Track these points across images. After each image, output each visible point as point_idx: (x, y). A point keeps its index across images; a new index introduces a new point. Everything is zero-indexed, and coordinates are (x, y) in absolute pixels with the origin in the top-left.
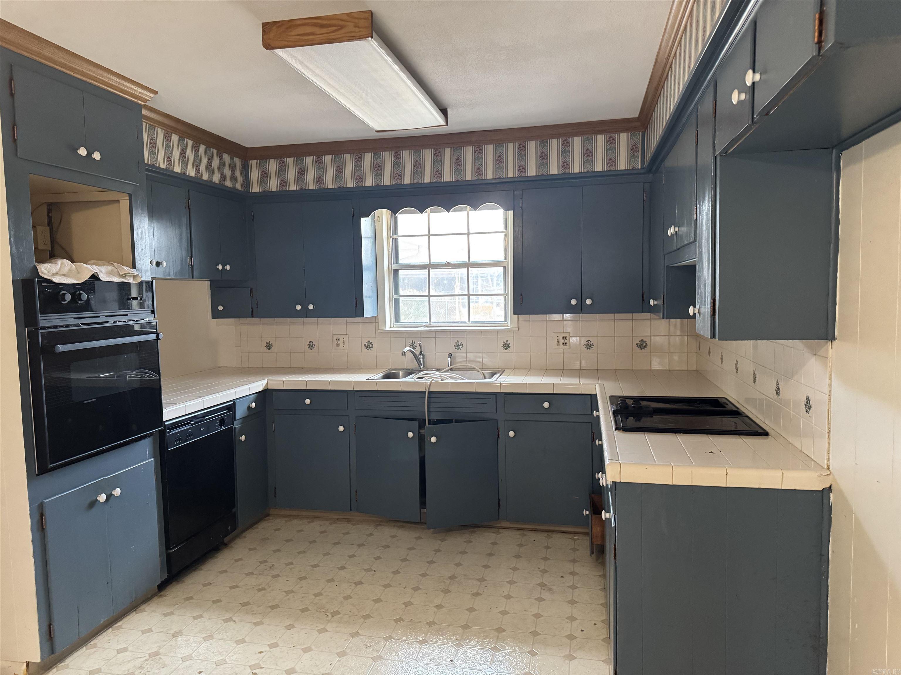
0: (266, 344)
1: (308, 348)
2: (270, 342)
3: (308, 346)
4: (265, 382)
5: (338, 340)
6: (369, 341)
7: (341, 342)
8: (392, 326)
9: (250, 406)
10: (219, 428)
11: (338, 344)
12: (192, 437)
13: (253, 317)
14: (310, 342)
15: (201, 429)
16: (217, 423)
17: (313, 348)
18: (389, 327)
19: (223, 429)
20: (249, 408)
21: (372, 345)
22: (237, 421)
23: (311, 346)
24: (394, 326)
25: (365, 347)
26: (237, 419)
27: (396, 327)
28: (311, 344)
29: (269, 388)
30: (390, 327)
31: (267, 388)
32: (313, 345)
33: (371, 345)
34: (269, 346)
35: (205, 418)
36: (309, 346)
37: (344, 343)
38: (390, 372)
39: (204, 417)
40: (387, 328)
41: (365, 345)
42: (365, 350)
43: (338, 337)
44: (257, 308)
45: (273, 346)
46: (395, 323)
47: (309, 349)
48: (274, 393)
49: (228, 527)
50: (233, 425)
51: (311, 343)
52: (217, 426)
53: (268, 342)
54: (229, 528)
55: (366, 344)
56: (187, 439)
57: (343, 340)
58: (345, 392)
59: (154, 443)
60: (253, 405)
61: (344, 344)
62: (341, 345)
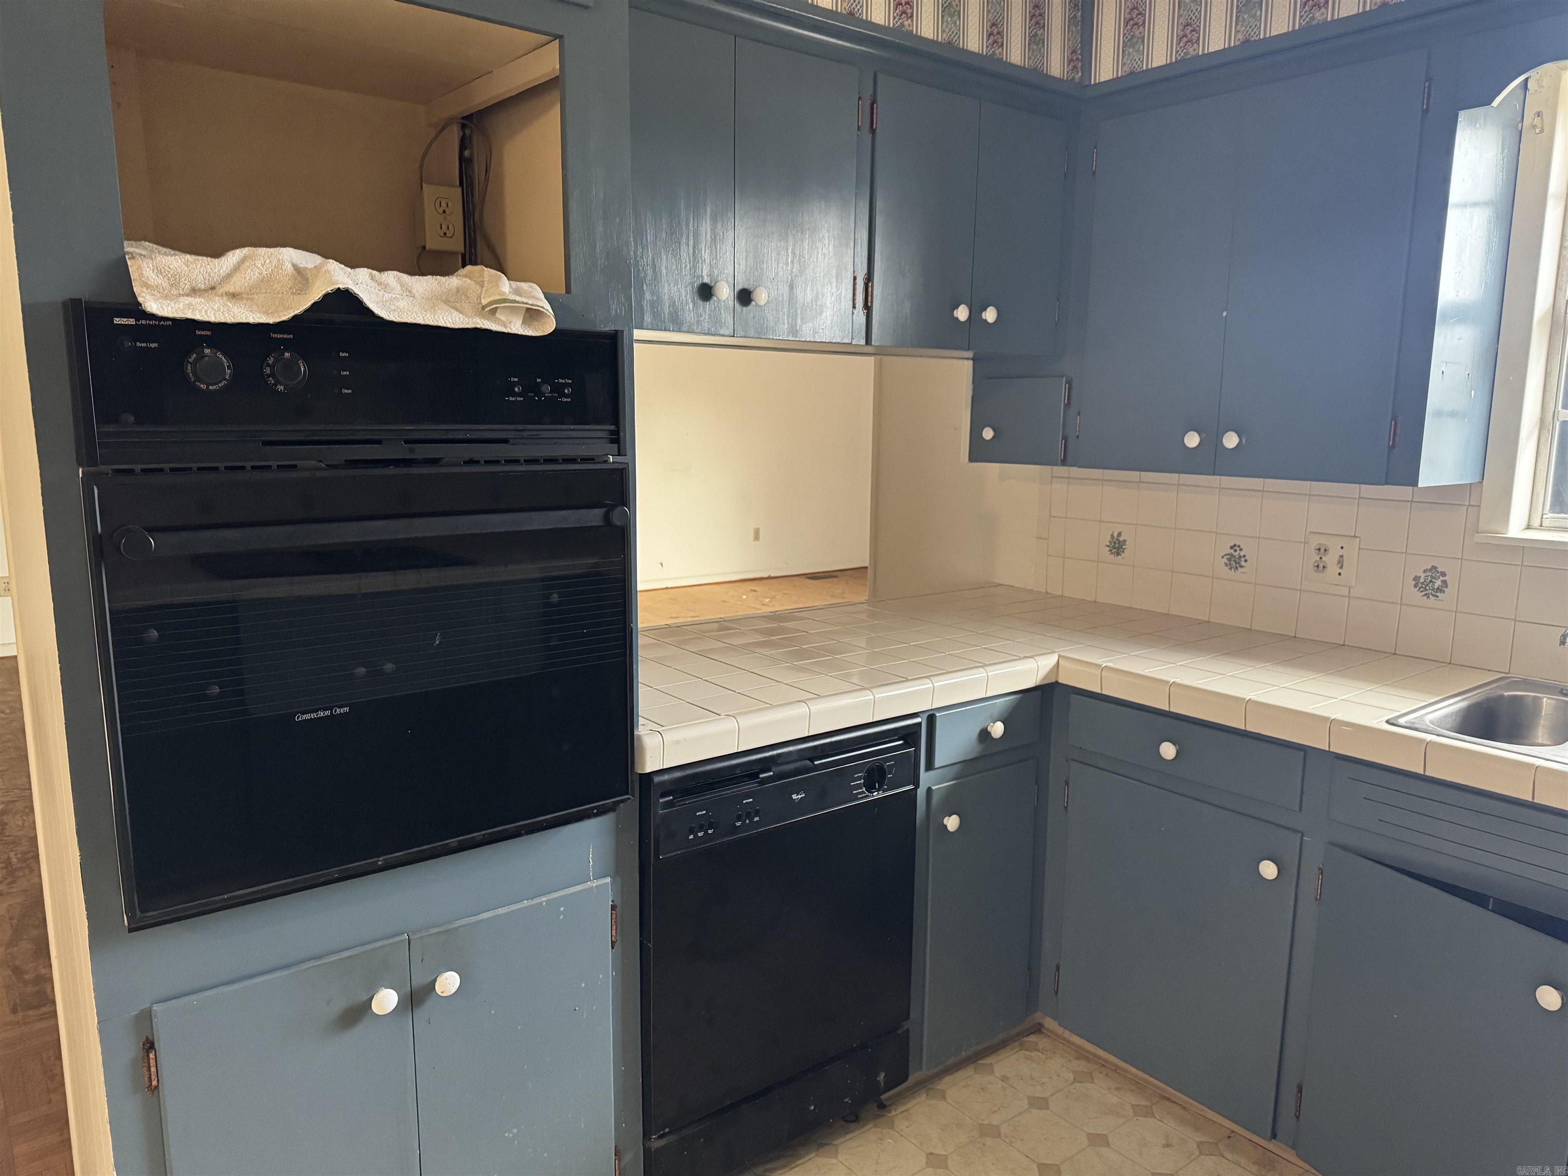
0: (1109, 538)
1: (1226, 565)
2: (1120, 534)
3: (1225, 560)
4: (1052, 660)
5: (1322, 550)
6: (1434, 568)
7: (1331, 560)
8: (1536, 522)
9: (989, 729)
10: (863, 792)
11: (1321, 566)
12: (756, 819)
13: (1064, 462)
14: (1232, 548)
15: (794, 797)
16: (859, 779)
17: (1241, 567)
18: (1524, 524)
19: (876, 795)
20: (984, 734)
21: (1444, 582)
22: (936, 771)
23: (1235, 560)
24: (1546, 523)
25: (1415, 586)
26: (937, 766)
27: (1550, 529)
28: (1235, 554)
29: (1060, 681)
30: (1528, 527)
31: (1053, 680)
32: (1240, 557)
33: (1438, 583)
34: (1117, 546)
35: (816, 763)
36: (1229, 560)
37: (1341, 563)
38: (1500, 692)
39: (812, 760)
40: (1515, 529)
41: (1416, 578)
42: (1417, 596)
43: (1322, 542)
44: (1078, 437)
45: (1128, 546)
46: (1553, 509)
47: (1226, 568)
48: (1074, 698)
49: (877, 1075)
50: (917, 786)
51: (1236, 551)
52: (858, 787)
53: (1115, 536)
54: (881, 1077)
55: (1423, 575)
56: (738, 824)
57: (1341, 552)
58: (1301, 750)
59: (619, 831)
60: (998, 729)
61: (1341, 567)
62: (1333, 568)
